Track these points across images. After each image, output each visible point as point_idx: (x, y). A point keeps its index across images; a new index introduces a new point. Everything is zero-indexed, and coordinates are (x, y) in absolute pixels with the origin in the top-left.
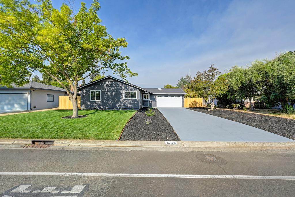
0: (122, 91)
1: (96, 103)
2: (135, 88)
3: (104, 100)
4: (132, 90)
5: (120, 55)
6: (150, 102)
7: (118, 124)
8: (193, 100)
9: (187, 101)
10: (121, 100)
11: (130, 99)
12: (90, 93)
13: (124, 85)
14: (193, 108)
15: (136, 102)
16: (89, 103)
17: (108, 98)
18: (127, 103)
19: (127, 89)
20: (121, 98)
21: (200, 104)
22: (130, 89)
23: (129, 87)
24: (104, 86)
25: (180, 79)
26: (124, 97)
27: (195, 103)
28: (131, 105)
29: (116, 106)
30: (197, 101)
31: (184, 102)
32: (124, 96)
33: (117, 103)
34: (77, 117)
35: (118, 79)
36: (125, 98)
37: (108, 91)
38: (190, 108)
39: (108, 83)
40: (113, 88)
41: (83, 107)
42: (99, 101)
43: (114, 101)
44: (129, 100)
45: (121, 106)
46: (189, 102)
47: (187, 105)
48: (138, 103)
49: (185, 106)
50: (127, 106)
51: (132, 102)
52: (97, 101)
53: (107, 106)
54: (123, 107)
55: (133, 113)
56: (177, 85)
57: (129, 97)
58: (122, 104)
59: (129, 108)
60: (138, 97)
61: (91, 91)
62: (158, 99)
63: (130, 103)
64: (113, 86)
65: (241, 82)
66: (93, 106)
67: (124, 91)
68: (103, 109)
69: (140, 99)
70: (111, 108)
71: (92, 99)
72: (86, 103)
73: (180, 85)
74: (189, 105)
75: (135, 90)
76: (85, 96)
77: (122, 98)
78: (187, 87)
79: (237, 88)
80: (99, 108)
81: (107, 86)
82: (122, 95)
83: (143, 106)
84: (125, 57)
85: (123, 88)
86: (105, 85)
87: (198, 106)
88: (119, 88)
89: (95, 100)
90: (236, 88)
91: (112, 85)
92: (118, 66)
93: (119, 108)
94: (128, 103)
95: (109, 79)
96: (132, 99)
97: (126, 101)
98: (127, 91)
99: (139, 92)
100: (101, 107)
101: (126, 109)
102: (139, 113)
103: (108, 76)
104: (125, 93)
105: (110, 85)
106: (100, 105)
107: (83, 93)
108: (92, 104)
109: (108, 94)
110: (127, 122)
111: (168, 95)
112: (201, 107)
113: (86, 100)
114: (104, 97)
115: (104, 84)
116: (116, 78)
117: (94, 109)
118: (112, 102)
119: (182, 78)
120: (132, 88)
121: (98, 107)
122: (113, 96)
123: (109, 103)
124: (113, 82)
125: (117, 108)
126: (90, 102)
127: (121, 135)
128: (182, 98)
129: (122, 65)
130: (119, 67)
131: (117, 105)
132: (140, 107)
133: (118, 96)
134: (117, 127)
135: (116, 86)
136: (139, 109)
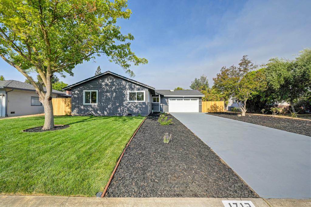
0: (126, 92)
1: (92, 108)
2: (143, 87)
3: (102, 104)
4: (139, 90)
5: (119, 32)
6: (160, 105)
7: (112, 144)
8: (213, 103)
9: (205, 104)
10: (125, 103)
11: (136, 101)
12: (84, 94)
13: (128, 84)
14: (212, 113)
15: (144, 106)
16: (82, 107)
17: (108, 100)
18: (132, 107)
19: (132, 89)
20: (124, 101)
21: (221, 108)
22: (136, 89)
23: (135, 86)
24: (101, 85)
25: (193, 80)
26: (128, 99)
27: (215, 107)
28: (137, 110)
29: (118, 111)
30: (217, 105)
31: (201, 106)
32: (128, 97)
33: (120, 106)
34: (51, 129)
35: (120, 76)
36: (130, 100)
37: (107, 91)
38: (210, 113)
39: (108, 81)
40: (114, 88)
41: (75, 112)
42: (95, 104)
43: (115, 104)
44: (135, 103)
45: (125, 111)
46: (207, 106)
47: (205, 109)
48: (147, 107)
49: (203, 111)
50: (132, 111)
51: (139, 105)
52: (93, 104)
53: (106, 111)
54: (127, 112)
55: (140, 121)
56: (190, 87)
57: (134, 99)
58: (126, 109)
59: (135, 114)
60: (147, 99)
61: (84, 91)
62: (170, 102)
63: (136, 107)
64: (114, 85)
65: (285, 78)
66: (88, 110)
67: (128, 92)
68: (101, 115)
69: (149, 102)
70: (112, 114)
71: (86, 102)
72: (78, 107)
73: (193, 87)
74: (208, 109)
75: (142, 90)
76: (78, 97)
77: (126, 100)
78: (203, 89)
79: (279, 87)
80: (96, 114)
81: (107, 85)
82: (126, 97)
83: (153, 111)
84: (128, 36)
85: (127, 87)
86: (103, 84)
87: (218, 110)
88: (122, 87)
89: (91, 104)
90: (277, 86)
91: (112, 83)
92: (116, 49)
93: (122, 114)
94: (134, 107)
95: (108, 75)
96: (139, 101)
97: (131, 104)
98: (133, 92)
99: (148, 93)
100: (99, 112)
101: (131, 114)
102: (149, 121)
103: (107, 72)
104: (130, 93)
105: (109, 84)
106: (97, 110)
107: (75, 94)
108: (86, 109)
109: (107, 96)
110: (128, 138)
111: (182, 97)
112: (222, 111)
113: (78, 103)
114: (102, 100)
115: (102, 82)
116: (117, 75)
117: (89, 114)
118: (112, 105)
119: (196, 79)
120: (139, 87)
121: (94, 112)
122: (114, 97)
123: (109, 107)
124: (114, 80)
125: (119, 114)
126: (84, 106)
127: (113, 174)
128: (200, 101)
129: (122, 47)
130: (118, 51)
131: (119, 109)
132: (149, 112)
133: (120, 97)
134: (109, 152)
135: (118, 84)
136: (148, 114)
